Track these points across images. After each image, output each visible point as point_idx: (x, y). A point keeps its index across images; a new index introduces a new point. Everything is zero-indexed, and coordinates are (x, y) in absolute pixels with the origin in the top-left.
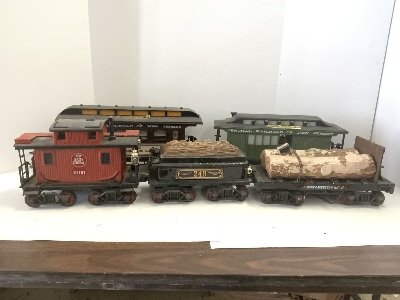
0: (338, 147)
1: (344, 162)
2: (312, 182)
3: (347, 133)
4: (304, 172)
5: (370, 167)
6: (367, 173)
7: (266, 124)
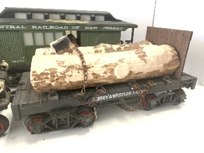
0: (128, 42)
1: (143, 56)
2: (103, 91)
3: (136, 26)
4: (91, 77)
5: (174, 60)
6: (171, 68)
7: (46, 17)
